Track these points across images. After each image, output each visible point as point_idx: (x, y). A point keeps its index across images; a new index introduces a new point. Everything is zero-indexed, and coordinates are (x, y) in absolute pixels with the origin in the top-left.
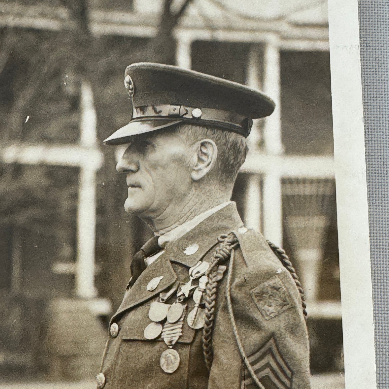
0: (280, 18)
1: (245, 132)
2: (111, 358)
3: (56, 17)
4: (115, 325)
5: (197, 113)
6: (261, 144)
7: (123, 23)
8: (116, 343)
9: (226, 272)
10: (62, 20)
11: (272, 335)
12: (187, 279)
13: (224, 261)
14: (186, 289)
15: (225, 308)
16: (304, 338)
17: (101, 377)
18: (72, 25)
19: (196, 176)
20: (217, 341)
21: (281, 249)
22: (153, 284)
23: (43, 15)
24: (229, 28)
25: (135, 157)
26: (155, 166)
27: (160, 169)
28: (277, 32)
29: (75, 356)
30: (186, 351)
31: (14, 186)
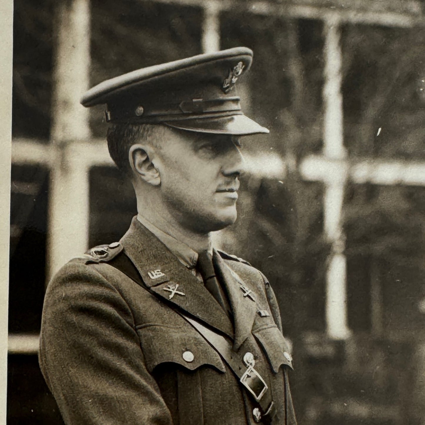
23: (390, 10)
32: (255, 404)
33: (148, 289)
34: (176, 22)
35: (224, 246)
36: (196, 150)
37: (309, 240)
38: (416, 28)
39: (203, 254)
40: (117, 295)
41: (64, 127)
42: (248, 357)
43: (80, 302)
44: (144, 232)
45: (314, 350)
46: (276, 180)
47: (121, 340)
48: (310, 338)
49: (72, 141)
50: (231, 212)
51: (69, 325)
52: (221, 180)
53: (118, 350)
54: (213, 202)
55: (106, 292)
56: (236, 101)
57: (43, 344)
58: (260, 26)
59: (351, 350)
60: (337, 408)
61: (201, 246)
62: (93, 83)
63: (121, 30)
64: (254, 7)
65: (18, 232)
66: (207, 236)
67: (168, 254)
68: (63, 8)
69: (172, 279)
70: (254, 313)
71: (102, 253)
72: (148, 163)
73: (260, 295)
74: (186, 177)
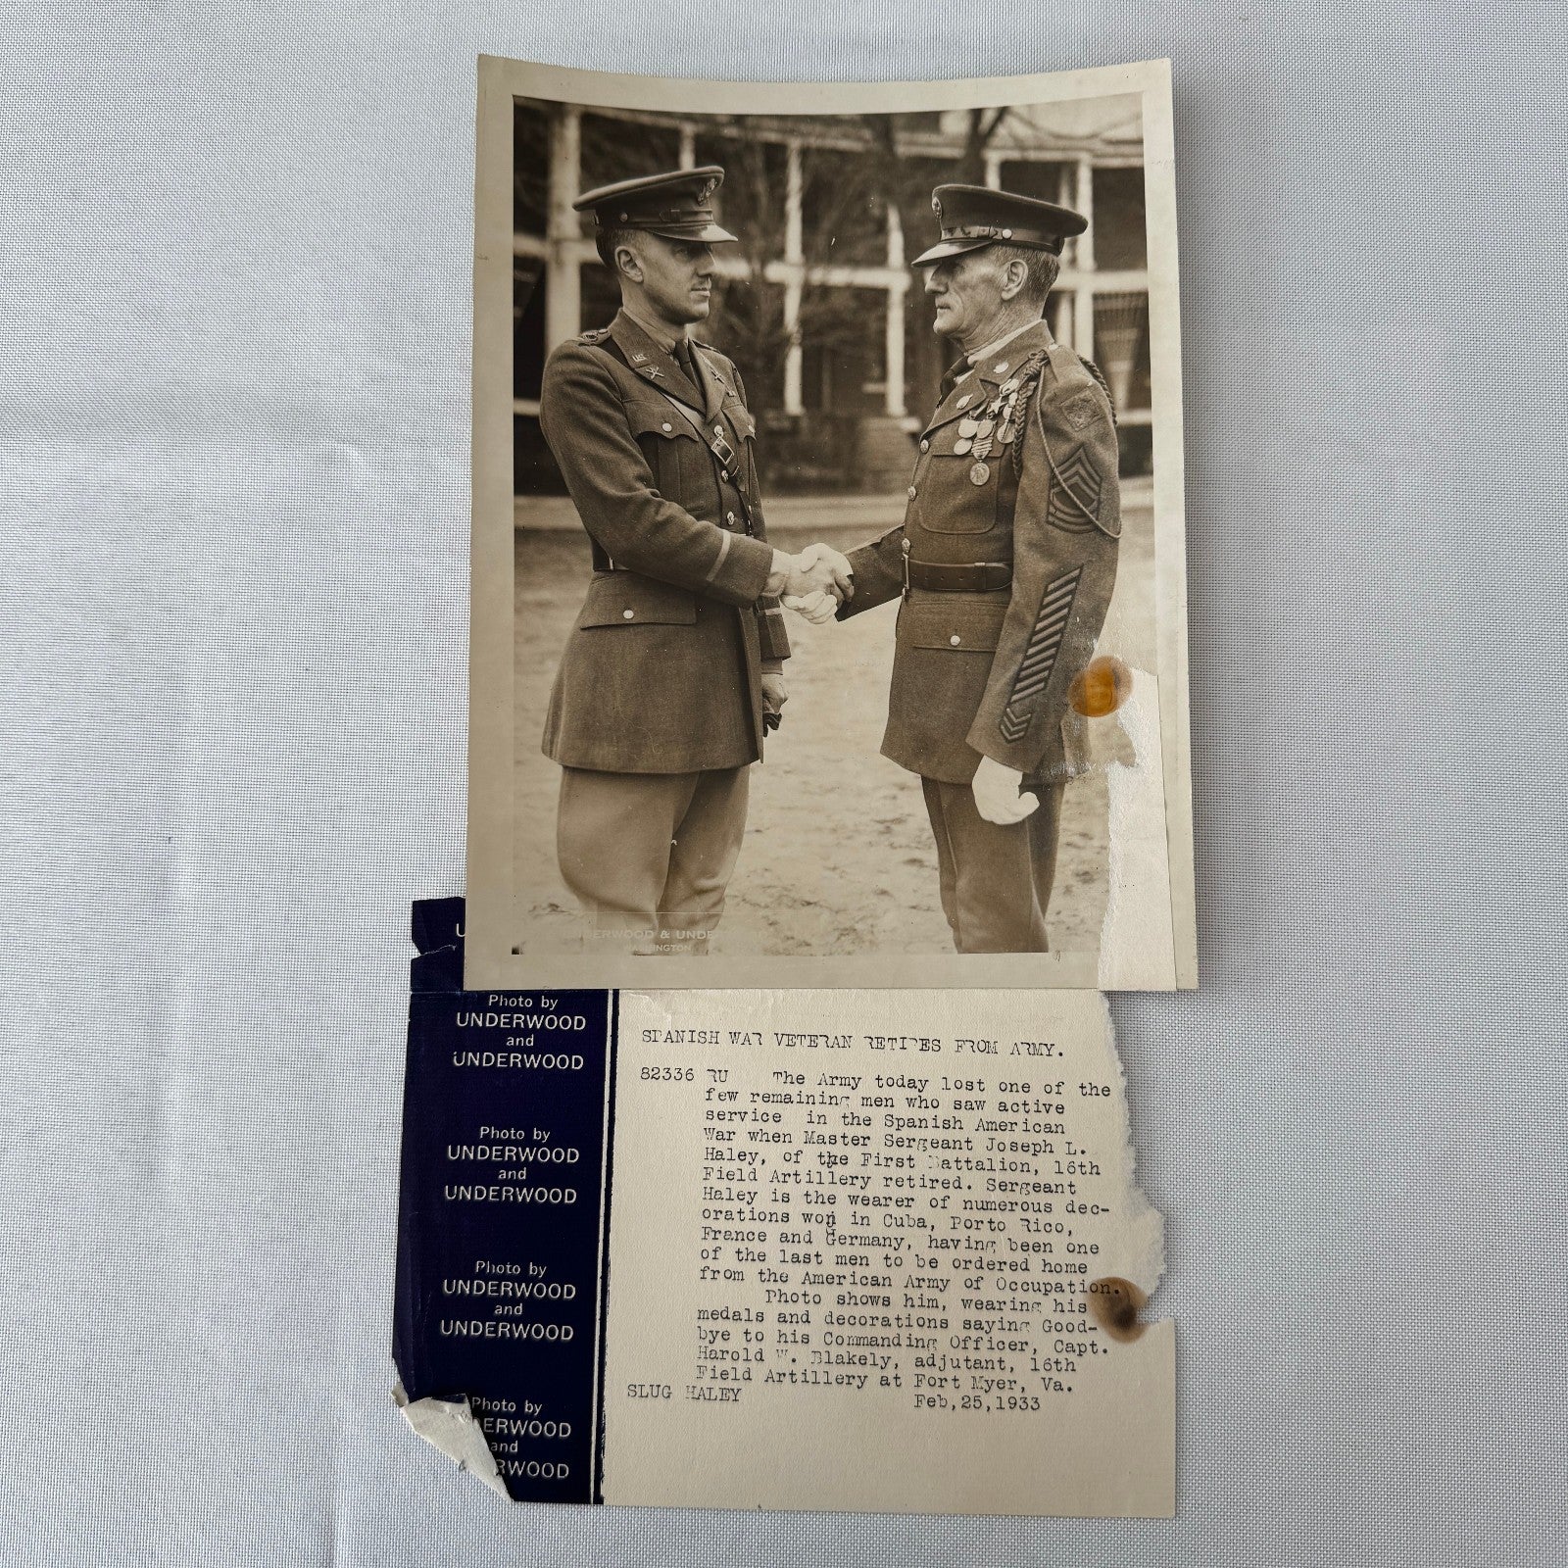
0: (1093, 136)
1: (1057, 250)
2: (921, 473)
3: (860, 139)
4: (925, 442)
5: (1007, 233)
6: (1073, 262)
7: (929, 145)
8: (926, 459)
9: (1036, 388)
10: (866, 141)
11: (1082, 445)
12: (996, 397)
13: (1035, 377)
14: (995, 406)
15: (1035, 422)
16: (1113, 446)
17: (913, 490)
18: (876, 146)
19: (1006, 296)
20: (1026, 453)
21: (1092, 363)
22: (963, 401)
23: (846, 136)
24: (1040, 148)
25: (944, 279)
26: (963, 287)
27: (969, 291)
28: (1089, 150)
29: (887, 471)
30: (996, 464)
31: (822, 308)
32: (723, 467)
33: (632, 370)
34: (656, 141)
35: (698, 336)
36: (674, 253)
37: (770, 333)
38: (868, 153)
39: (679, 343)
40: (606, 373)
41: (558, 228)
42: (718, 429)
43: (575, 377)
44: (628, 322)
45: (774, 424)
46: (743, 282)
47: (609, 411)
48: (770, 414)
49: (566, 240)
50: (705, 307)
51: (566, 396)
52: (695, 281)
53: (608, 419)
54: (688, 298)
55: (596, 370)
56: (709, 212)
57: (543, 409)
58: (730, 148)
59: (804, 424)
60: (791, 471)
61: (679, 336)
62: (583, 190)
63: (608, 146)
64: (726, 131)
65: (520, 313)
66: (683, 328)
67: (649, 342)
68: (556, 124)
69: (653, 362)
70: (723, 393)
71: (592, 337)
72: (631, 262)
73: (729, 378)
74: (665, 276)
